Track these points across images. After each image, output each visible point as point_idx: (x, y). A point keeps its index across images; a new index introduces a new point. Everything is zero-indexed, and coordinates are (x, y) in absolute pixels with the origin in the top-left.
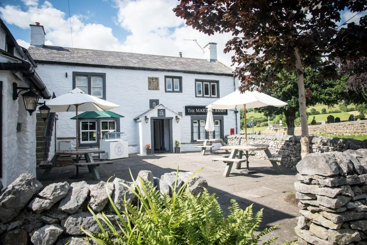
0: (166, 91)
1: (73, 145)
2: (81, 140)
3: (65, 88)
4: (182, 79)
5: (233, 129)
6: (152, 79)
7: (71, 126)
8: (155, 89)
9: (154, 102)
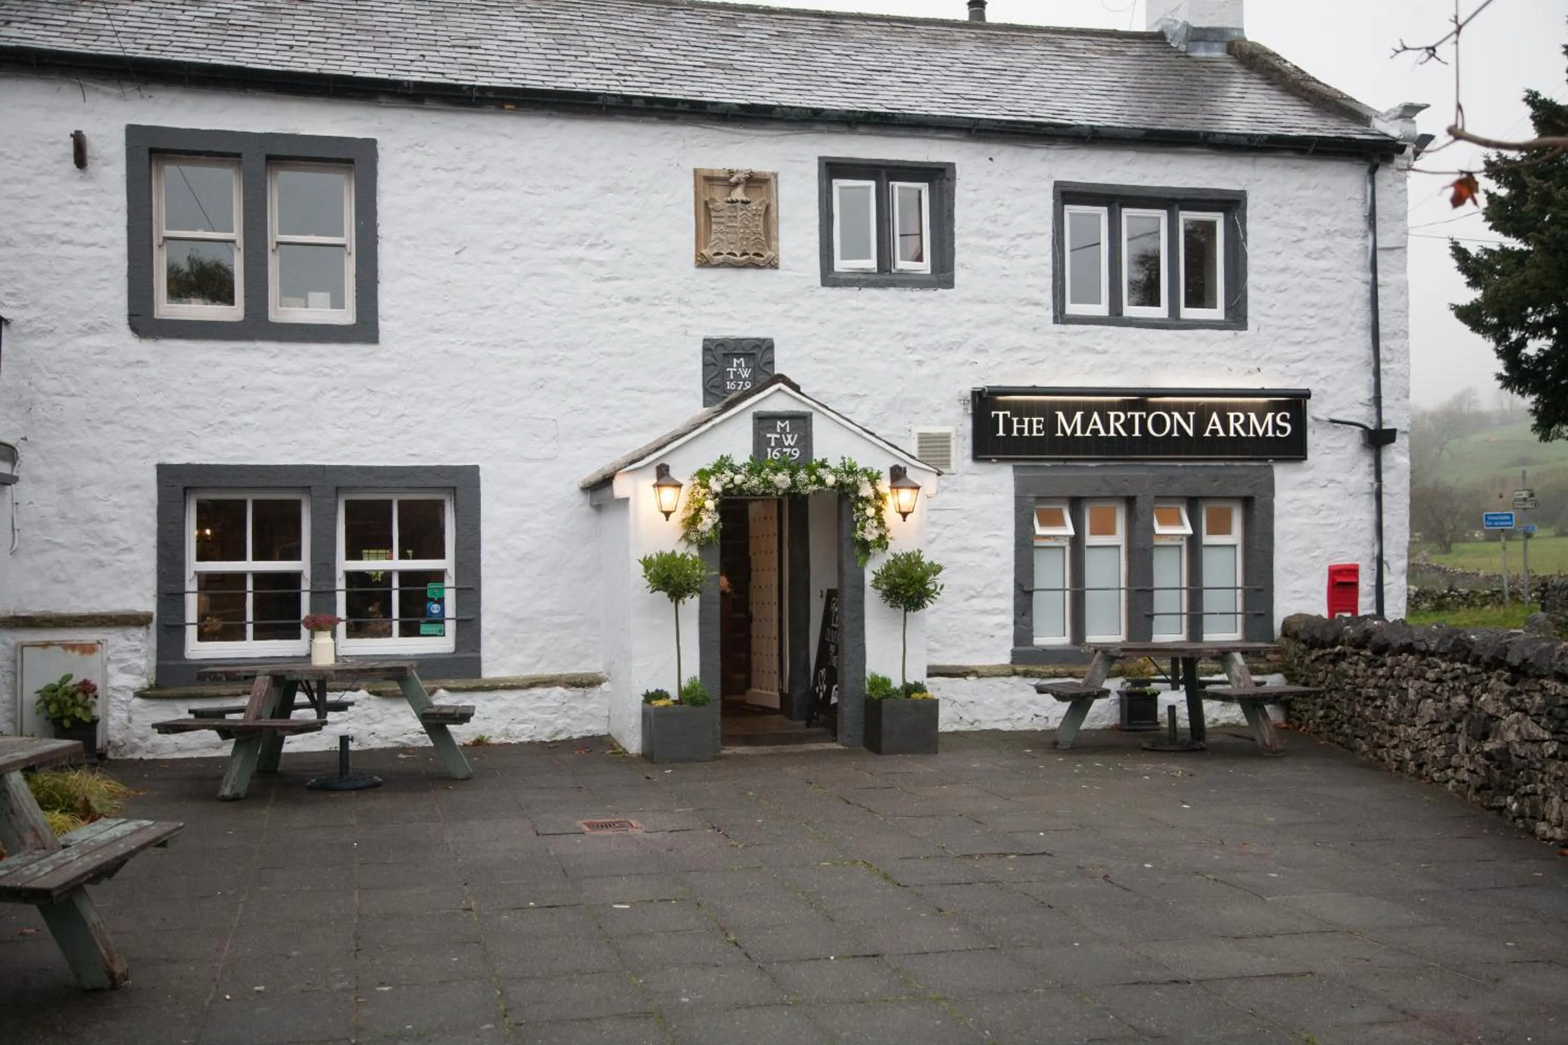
0: (830, 278)
1: (123, 670)
2: (192, 632)
3: (67, 250)
4: (952, 179)
5: (1353, 571)
6: (726, 181)
7: (117, 529)
8: (745, 257)
9: (735, 360)
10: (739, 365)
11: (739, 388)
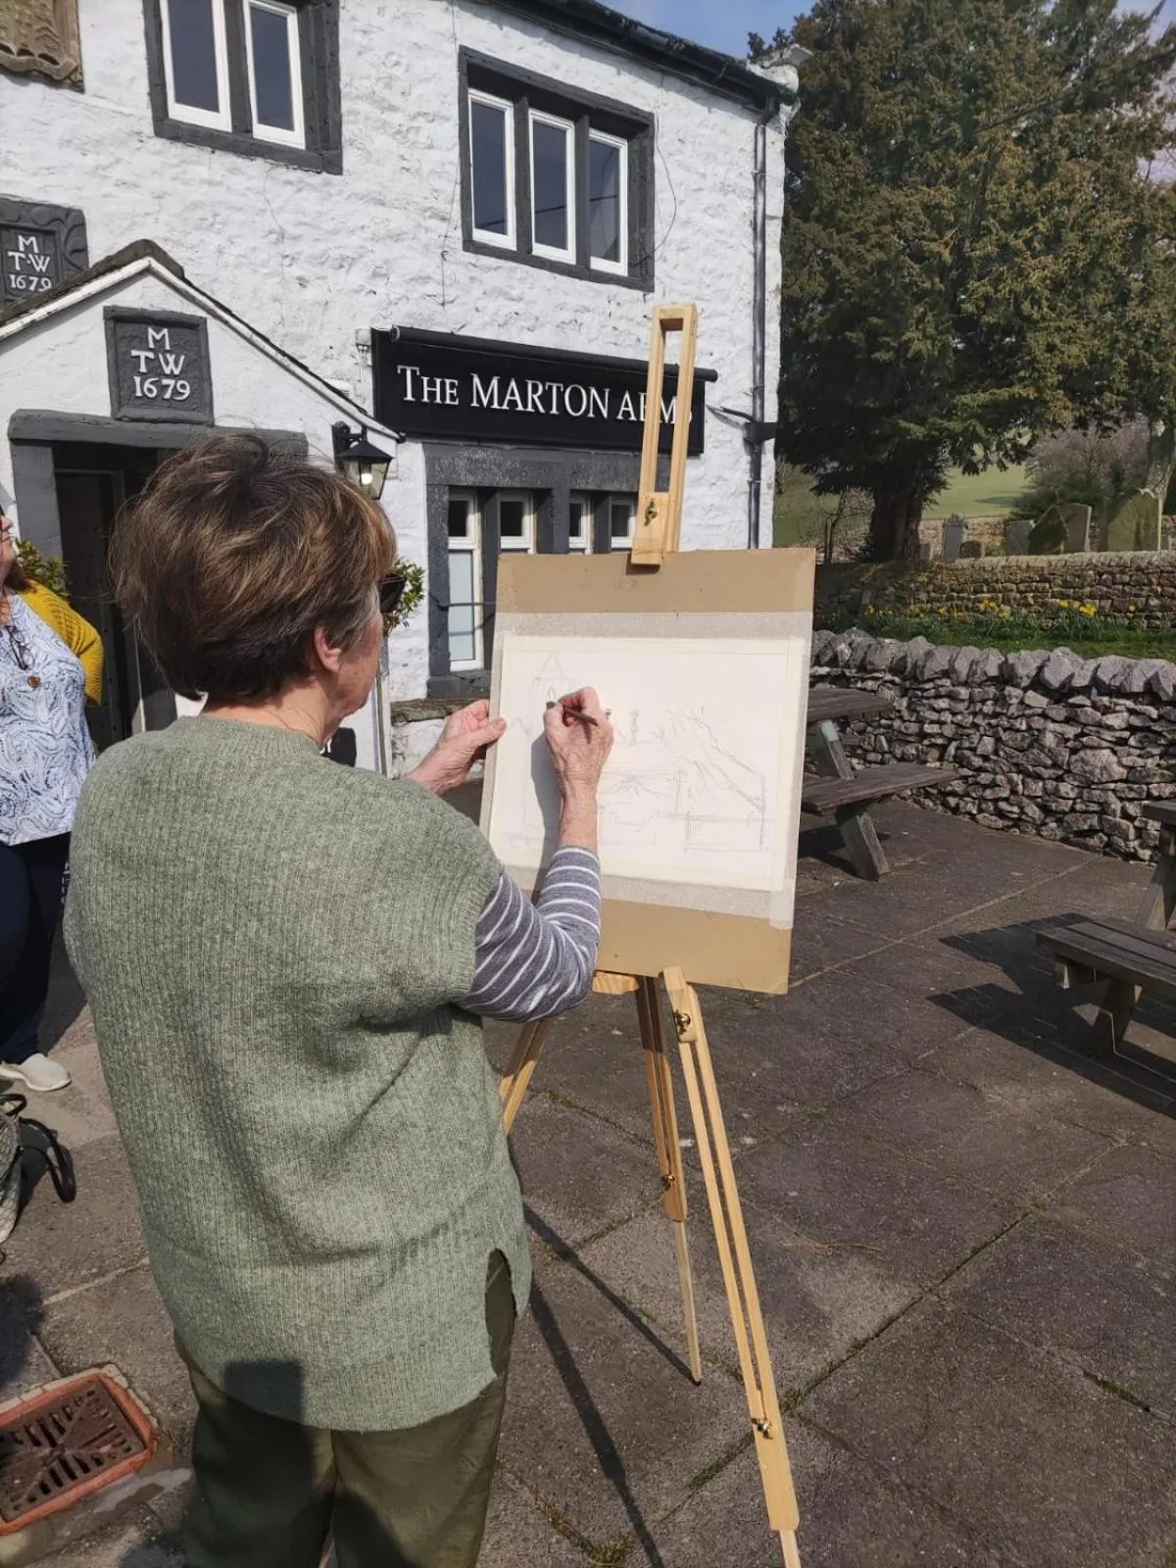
0: (164, 126)
8: (24, 58)
9: (21, 239)
10: (29, 249)
11: (32, 288)
